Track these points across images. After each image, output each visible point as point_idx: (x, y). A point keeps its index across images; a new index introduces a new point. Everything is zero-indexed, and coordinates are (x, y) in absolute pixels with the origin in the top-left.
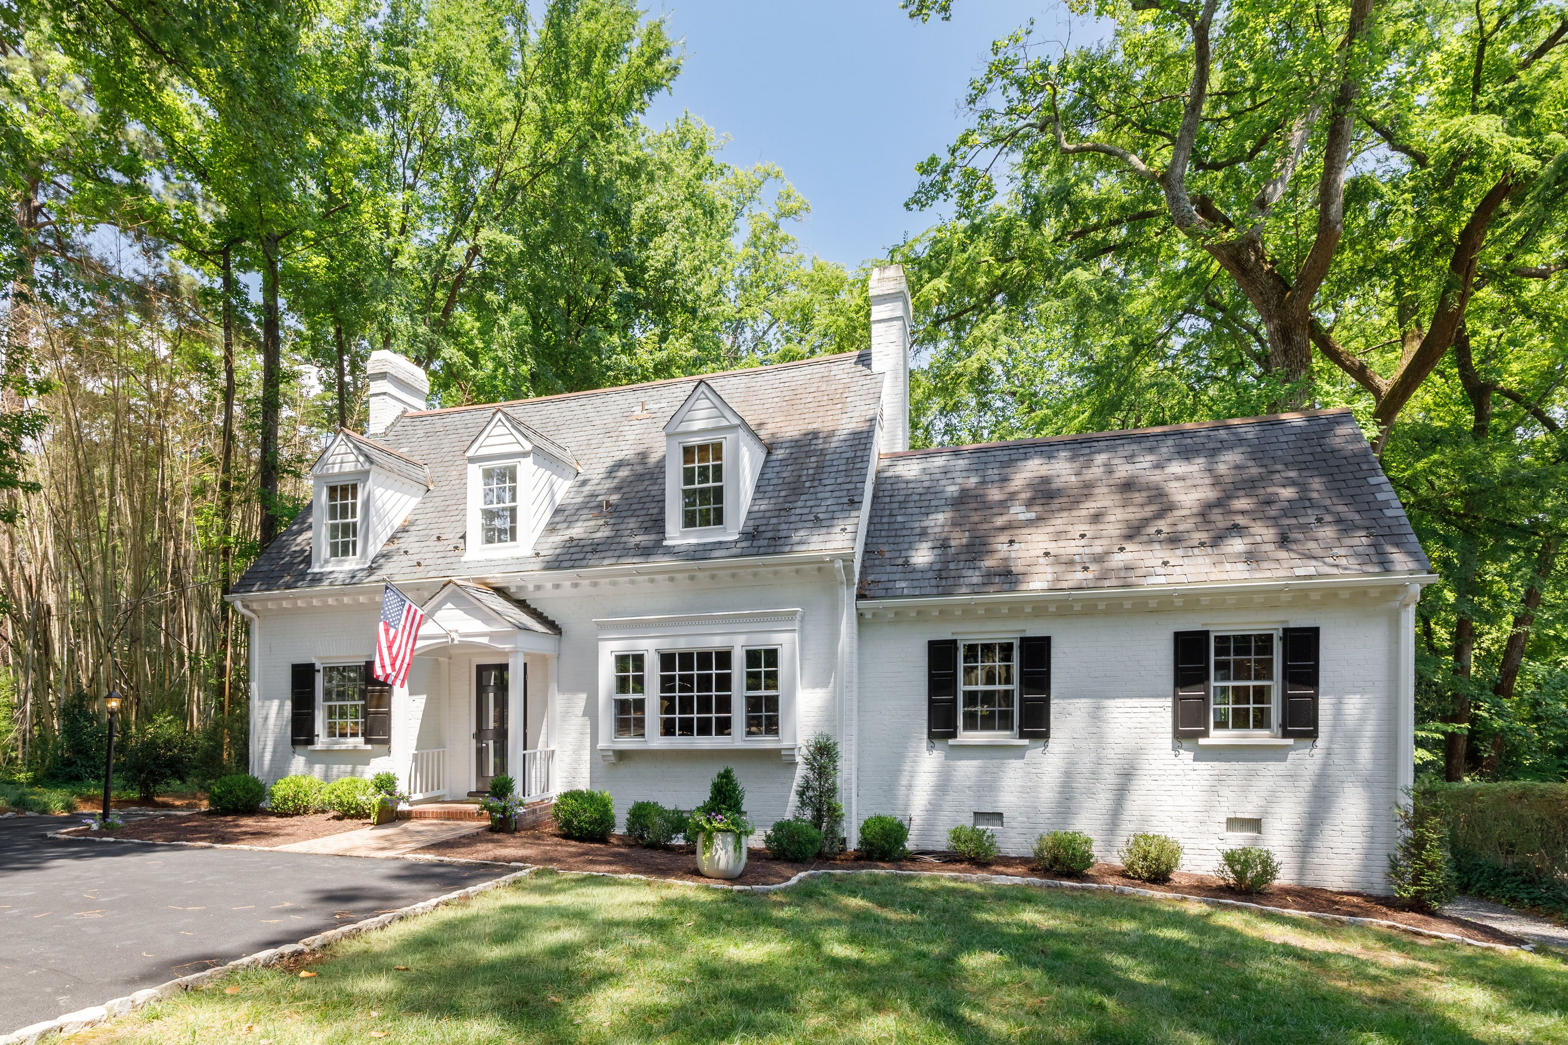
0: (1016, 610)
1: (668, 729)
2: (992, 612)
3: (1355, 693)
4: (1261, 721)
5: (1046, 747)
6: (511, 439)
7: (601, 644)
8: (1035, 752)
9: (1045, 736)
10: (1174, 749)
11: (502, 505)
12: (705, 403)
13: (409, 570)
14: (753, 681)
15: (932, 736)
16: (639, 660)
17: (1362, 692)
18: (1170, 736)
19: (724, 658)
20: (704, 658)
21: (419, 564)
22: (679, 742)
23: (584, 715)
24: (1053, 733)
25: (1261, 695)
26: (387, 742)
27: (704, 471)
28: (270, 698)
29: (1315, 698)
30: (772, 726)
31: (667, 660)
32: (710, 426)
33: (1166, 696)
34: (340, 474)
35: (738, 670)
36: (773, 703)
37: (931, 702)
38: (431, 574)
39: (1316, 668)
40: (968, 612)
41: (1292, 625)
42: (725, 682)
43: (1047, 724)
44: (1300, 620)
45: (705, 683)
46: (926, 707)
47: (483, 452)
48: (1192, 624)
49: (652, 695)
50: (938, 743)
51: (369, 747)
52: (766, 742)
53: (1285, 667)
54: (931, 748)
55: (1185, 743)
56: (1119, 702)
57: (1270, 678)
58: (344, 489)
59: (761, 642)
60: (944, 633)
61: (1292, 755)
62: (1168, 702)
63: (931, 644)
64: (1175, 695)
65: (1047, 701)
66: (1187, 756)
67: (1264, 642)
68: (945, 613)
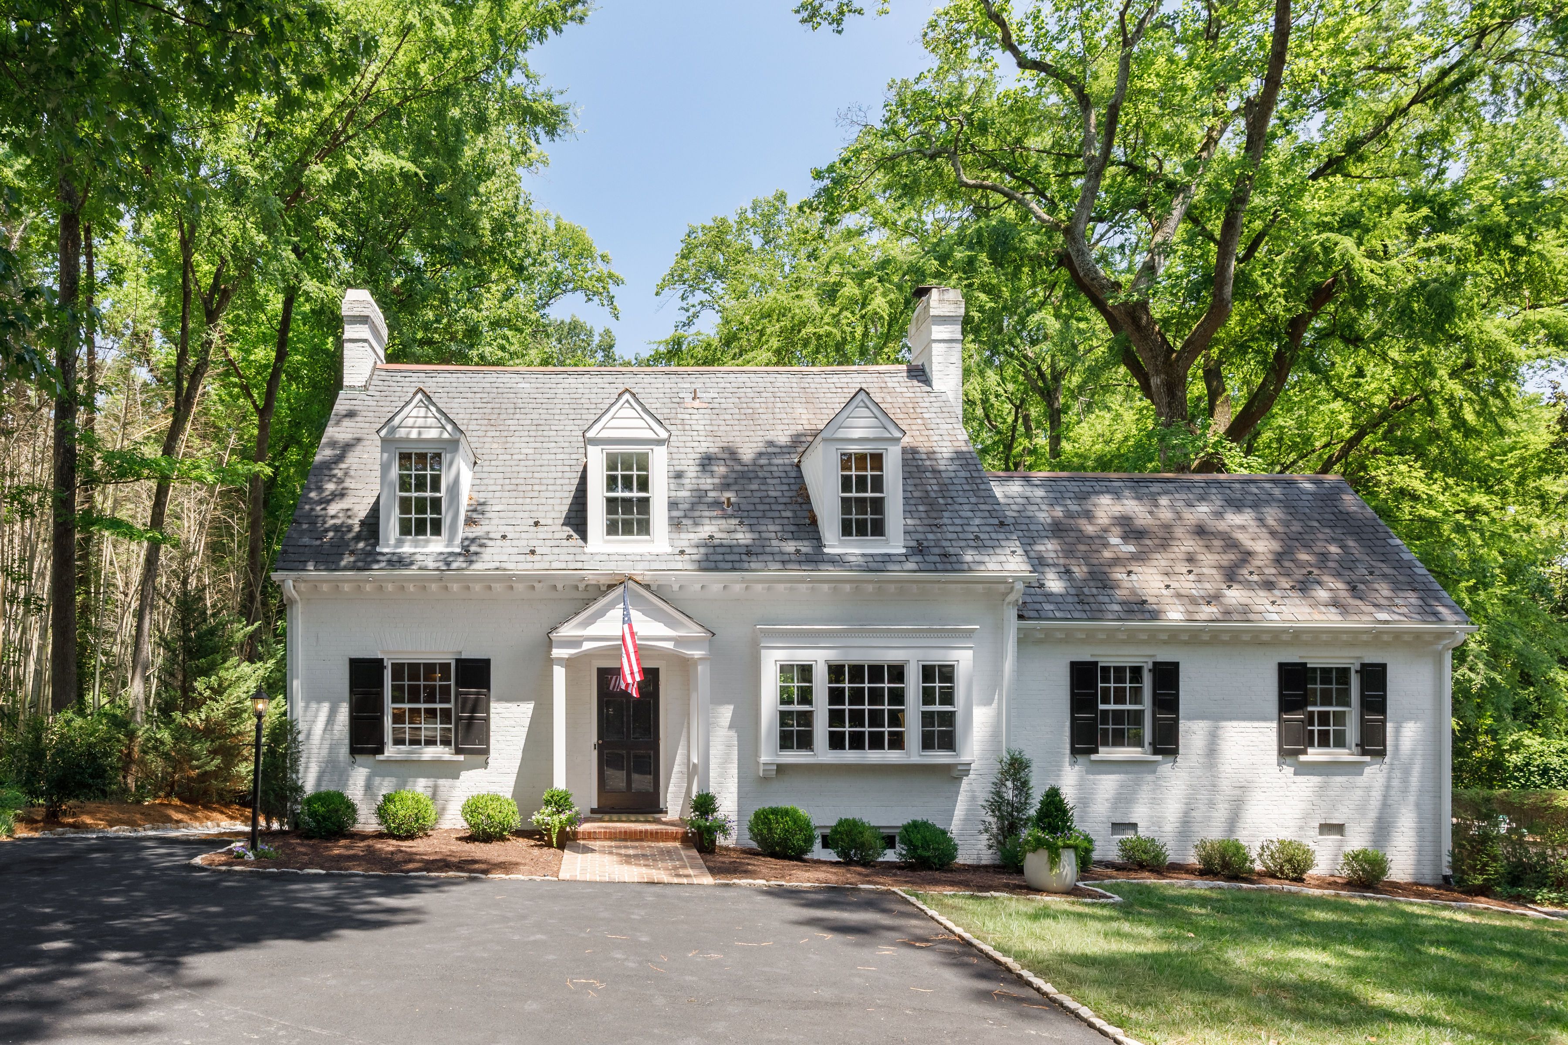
0: (1153, 637)
1: (836, 742)
2: (1132, 638)
3: (1411, 719)
4: (1340, 742)
5: (1175, 762)
6: (642, 423)
7: (764, 652)
8: (1166, 767)
9: (1174, 752)
10: (1279, 765)
11: (627, 494)
12: (865, 412)
13: (522, 558)
14: (928, 697)
15: (1074, 752)
16: (806, 671)
17: (1416, 719)
18: (1276, 753)
19: (898, 672)
20: (876, 671)
21: (533, 552)
22: (849, 756)
23: (730, 727)
24: (1181, 750)
25: (1340, 718)
26: (486, 752)
27: (861, 480)
28: (319, 701)
29: (1384, 722)
30: (948, 742)
31: (836, 671)
32: (871, 436)
33: (1272, 720)
34: (419, 441)
35: (913, 685)
36: (948, 719)
37: (1073, 720)
38: (555, 565)
39: (1384, 698)
40: (1111, 637)
41: (1367, 661)
42: (898, 697)
43: (1176, 742)
44: (1373, 657)
45: (876, 696)
46: (1068, 724)
47: (605, 434)
48: (1292, 656)
49: (821, 707)
50: (1081, 759)
51: (461, 758)
52: (940, 757)
53: (1363, 696)
54: (1073, 763)
55: (1289, 760)
56: (1235, 724)
57: (1348, 704)
58: (422, 457)
59: (937, 657)
60: (1085, 655)
61: (1367, 770)
62: (1274, 725)
63: (1073, 664)
64: (1280, 719)
65: (1176, 721)
66: (1289, 770)
67: (1343, 674)
68: (1090, 638)
